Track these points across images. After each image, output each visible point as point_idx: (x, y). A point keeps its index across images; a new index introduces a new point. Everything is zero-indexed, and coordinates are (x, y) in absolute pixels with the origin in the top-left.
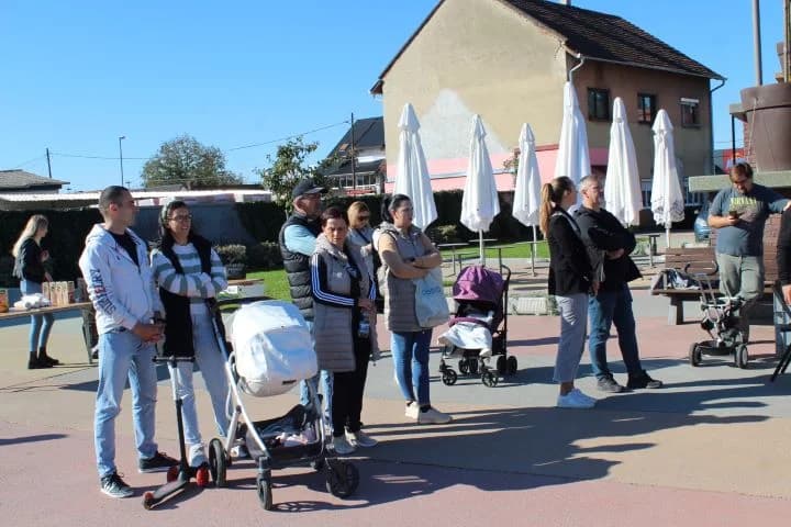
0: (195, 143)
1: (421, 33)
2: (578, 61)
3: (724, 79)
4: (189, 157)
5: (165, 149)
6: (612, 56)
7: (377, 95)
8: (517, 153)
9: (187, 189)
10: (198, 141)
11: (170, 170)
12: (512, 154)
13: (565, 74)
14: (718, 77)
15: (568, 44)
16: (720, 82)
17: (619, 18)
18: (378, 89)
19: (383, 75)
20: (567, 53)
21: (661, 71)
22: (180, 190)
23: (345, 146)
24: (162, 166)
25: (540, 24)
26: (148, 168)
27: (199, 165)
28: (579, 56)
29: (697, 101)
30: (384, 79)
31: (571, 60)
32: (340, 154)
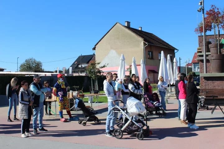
0: (34, 60)
1: (106, 35)
2: (146, 44)
3: (178, 50)
4: (32, 63)
5: (26, 61)
6: (153, 44)
7: (94, 50)
8: (131, 66)
9: (34, 72)
10: (35, 59)
11: (27, 67)
12: (129, 66)
13: (143, 47)
14: (177, 50)
15: (144, 40)
16: (177, 51)
17: (153, 34)
18: (94, 49)
19: (96, 45)
20: (144, 42)
21: (164, 47)
22: (32, 72)
23: (76, 62)
24: (25, 66)
25: (137, 35)
26: (21, 66)
27: (35, 66)
28: (147, 43)
29: (172, 55)
30: (96, 46)
31: (145, 44)
32: (74, 65)
